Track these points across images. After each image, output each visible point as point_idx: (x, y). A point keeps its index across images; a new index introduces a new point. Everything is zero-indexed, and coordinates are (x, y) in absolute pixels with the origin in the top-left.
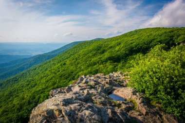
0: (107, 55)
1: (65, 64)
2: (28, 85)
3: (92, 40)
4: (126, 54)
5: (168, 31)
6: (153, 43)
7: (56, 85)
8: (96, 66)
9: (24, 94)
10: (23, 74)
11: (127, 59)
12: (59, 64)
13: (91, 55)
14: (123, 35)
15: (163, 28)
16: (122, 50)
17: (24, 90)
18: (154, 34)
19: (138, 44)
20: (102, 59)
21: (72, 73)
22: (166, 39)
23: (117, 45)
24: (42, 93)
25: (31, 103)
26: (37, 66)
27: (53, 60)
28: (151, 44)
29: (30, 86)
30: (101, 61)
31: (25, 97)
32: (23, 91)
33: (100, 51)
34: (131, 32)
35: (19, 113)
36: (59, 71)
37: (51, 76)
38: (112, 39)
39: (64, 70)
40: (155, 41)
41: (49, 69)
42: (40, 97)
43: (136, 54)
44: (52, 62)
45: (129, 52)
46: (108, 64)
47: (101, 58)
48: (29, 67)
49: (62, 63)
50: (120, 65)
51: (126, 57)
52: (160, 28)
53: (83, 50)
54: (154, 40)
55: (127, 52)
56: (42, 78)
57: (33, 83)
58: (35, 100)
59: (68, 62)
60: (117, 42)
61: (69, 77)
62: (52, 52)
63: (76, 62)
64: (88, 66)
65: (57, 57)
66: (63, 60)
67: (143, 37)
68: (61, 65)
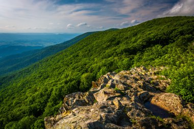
0: (122, 47)
1: (77, 56)
2: (40, 77)
3: (106, 31)
4: (143, 45)
5: (191, 20)
6: (174, 34)
7: (69, 78)
8: (110, 58)
9: (36, 86)
10: (36, 65)
12: (72, 56)
13: (105, 46)
14: (139, 25)
15: (185, 17)
16: (138, 41)
17: (36, 81)
18: (175, 24)
19: (157, 35)
20: (117, 51)
21: (86, 65)
22: (189, 29)
23: (134, 36)
24: (54, 85)
25: (43, 96)
26: (48, 57)
27: (65, 51)
28: (171, 35)
29: (42, 77)
30: (116, 53)
31: (38, 89)
32: (36, 83)
33: (114, 43)
34: (148, 22)
35: (32, 105)
36: (71, 63)
37: (62, 69)
38: (127, 29)
39: (77, 62)
40: (176, 31)
41: (61, 61)
42: (52, 90)
43: (154, 46)
44: (64, 54)
45: (147, 43)
46: (123, 56)
48: (42, 59)
50: (136, 57)
51: (143, 48)
52: (181, 17)
53: (96, 41)
55: (145, 44)
56: (54, 69)
57: (45, 75)
58: (47, 92)
59: (81, 54)
60: (133, 32)
61: (81, 70)
62: (65, 43)
63: (89, 54)
64: (103, 59)
65: (69, 49)
66: (76, 52)
67: (162, 28)
68: (74, 57)
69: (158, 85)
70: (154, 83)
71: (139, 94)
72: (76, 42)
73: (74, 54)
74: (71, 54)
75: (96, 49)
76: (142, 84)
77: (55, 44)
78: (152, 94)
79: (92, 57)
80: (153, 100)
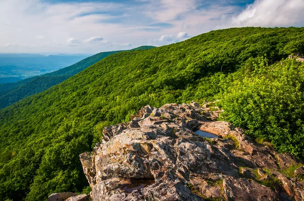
0: (162, 76)
1: (85, 93)
2: (18, 132)
3: (134, 50)
4: (195, 74)
5: (267, 33)
6: (242, 55)
7: (71, 132)
8: (142, 96)
9: (10, 149)
10: (7, 112)
11: (197, 83)
12: (74, 94)
13: (133, 76)
14: (189, 40)
15: (260, 28)
16: (188, 67)
17: (9, 141)
18: (244, 39)
19: (217, 57)
20: (153, 83)
21: (101, 108)
22: (265, 48)
23: (180, 58)
24: (46, 145)
25: (27, 164)
26: (32, 97)
27: (63, 86)
28: (238, 57)
29: (21, 133)
30: (152, 86)
31: (13, 154)
32: (9, 145)
33: (148, 70)
34: (203, 35)
35: (5, 183)
36: (75, 106)
37: (61, 115)
38: (169, 47)
39: (84, 104)
40: (246, 51)
41: (55, 103)
42: (43, 153)
43: (213, 74)
44: (61, 90)
45: (201, 70)
46: (164, 92)
47: (152, 81)
48: (18, 99)
49: (81, 91)
50: (185, 93)
51: (196, 79)
52: (253, 28)
53: (118, 67)
54: (244, 49)
55: (198, 71)
56: (43, 119)
57: (26, 129)
58: (33, 158)
59: (91, 89)
60: (178, 52)
61: (93, 117)
62: (61, 71)
63: (106, 89)
64: (130, 97)
65: (69, 81)
66: (82, 86)
67: (224, 45)
68: (78, 95)
69: (209, 115)
70: (204, 113)
71: (187, 121)
72: (82, 69)
73: (78, 91)
74: (73, 91)
75: (118, 81)
76: (190, 113)
77: (43, 73)
78: (202, 122)
79: (111, 95)
80: (202, 128)
